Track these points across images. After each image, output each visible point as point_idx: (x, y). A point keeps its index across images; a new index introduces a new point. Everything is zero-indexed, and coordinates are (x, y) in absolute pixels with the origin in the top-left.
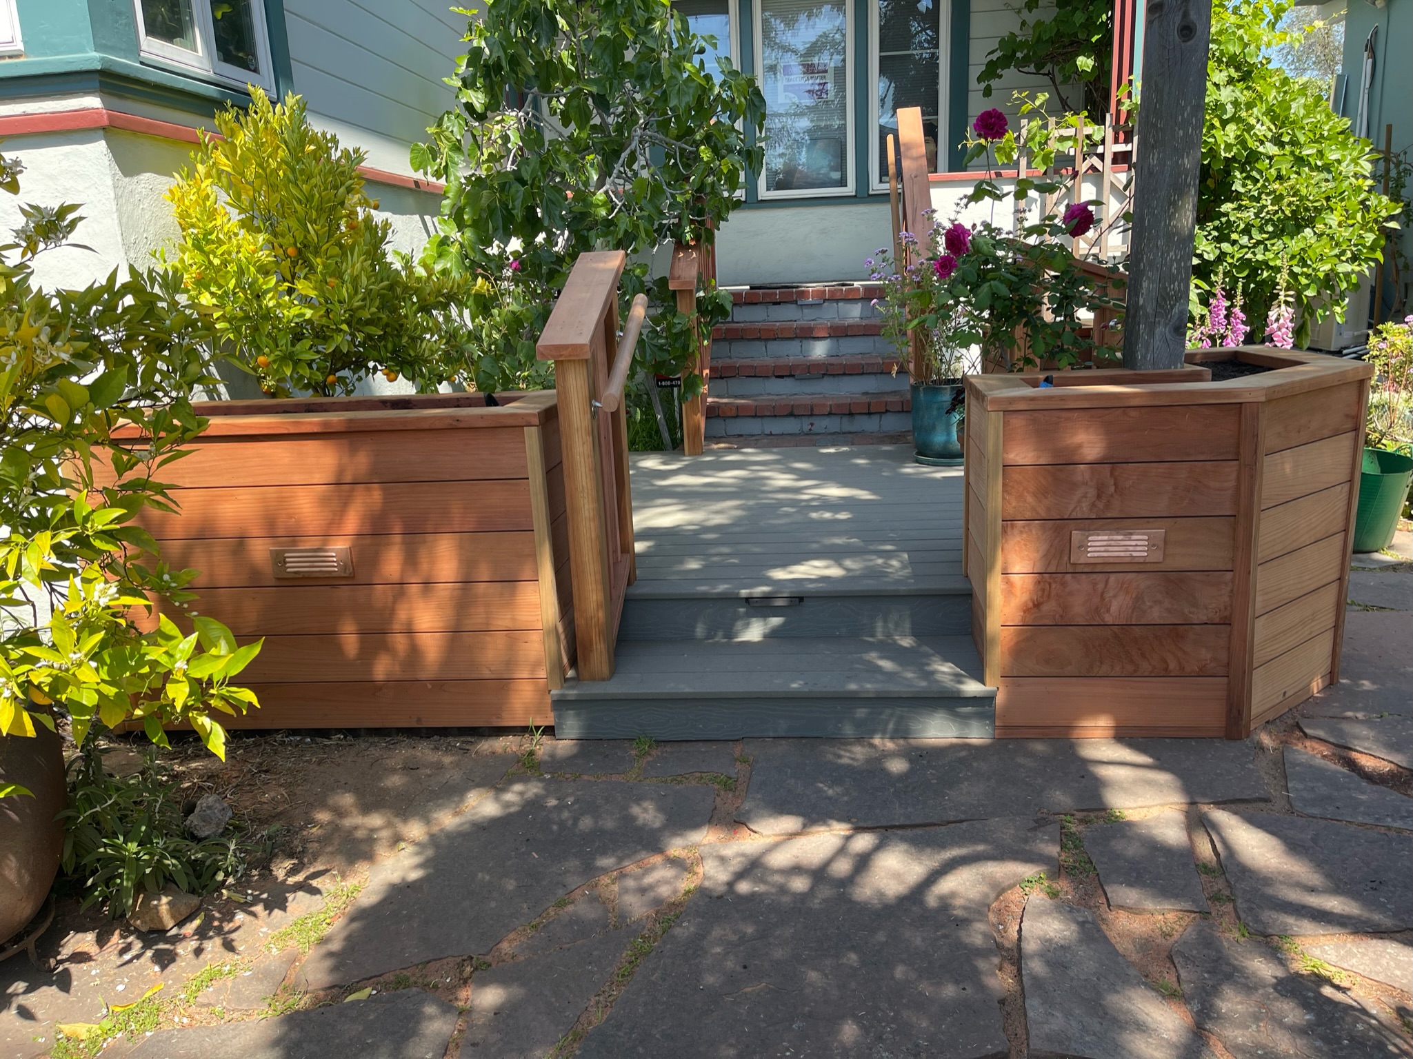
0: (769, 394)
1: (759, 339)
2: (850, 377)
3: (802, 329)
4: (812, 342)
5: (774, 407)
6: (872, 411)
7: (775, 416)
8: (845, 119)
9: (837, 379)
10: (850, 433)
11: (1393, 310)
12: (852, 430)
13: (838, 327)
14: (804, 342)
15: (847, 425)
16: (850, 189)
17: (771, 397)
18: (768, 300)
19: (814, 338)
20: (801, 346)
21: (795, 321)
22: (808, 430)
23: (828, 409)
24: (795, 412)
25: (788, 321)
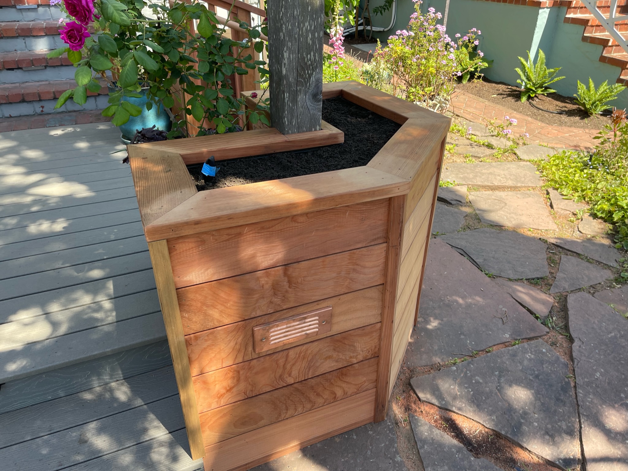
2: (67, 67)
3: (23, 30)
4: (33, 39)
5: (7, 96)
7: (11, 103)
9: (57, 69)
10: (75, 111)
11: (364, 10)
12: (76, 109)
13: (51, 28)
14: (27, 39)
15: (71, 105)
17: (6, 86)
19: (34, 36)
20: (25, 42)
21: (18, 21)
22: (40, 111)
23: (52, 95)
24: (26, 99)
25: (12, 21)
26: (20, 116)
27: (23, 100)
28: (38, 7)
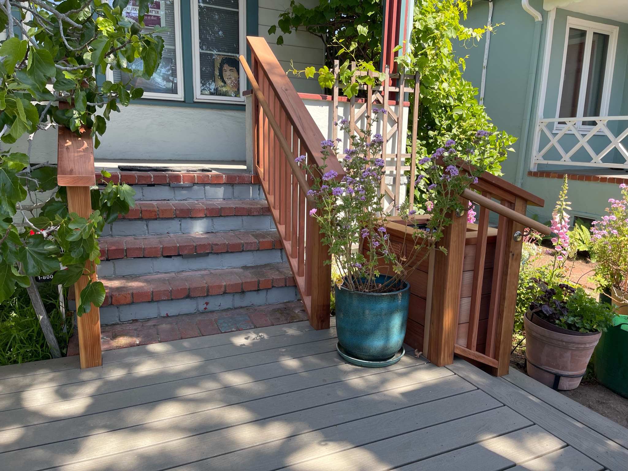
0: (158, 272)
1: (141, 219)
2: (232, 254)
3: (182, 211)
4: (189, 221)
5: (171, 292)
6: (261, 288)
7: (172, 300)
8: (174, 45)
9: (220, 256)
10: (242, 308)
12: (243, 305)
13: (213, 209)
14: (183, 221)
15: (238, 301)
16: (180, 96)
17: (159, 276)
18: (144, 182)
19: (191, 218)
20: (181, 224)
21: (168, 200)
22: (203, 309)
23: (223, 289)
24: (192, 294)
25: (162, 200)
26: (179, 315)
27: (189, 295)
28: (194, 186)
